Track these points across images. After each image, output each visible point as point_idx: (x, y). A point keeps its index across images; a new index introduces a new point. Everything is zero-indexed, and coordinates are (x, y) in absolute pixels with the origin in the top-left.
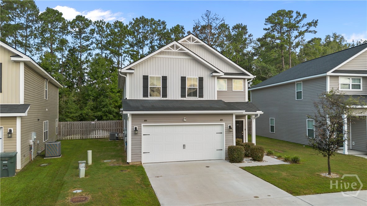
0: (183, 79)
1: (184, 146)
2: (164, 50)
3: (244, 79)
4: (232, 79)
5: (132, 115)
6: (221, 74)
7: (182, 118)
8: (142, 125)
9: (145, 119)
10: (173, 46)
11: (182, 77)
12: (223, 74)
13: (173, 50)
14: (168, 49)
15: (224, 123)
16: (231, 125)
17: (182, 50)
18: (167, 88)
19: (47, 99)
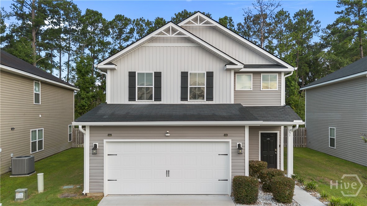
0: (184, 75)
1: (168, 172)
2: (156, 35)
3: (280, 73)
4: (260, 73)
5: (91, 127)
6: (240, 66)
7: (164, 132)
8: (105, 141)
9: (110, 133)
10: (168, 30)
11: (182, 73)
12: (242, 66)
13: (168, 35)
14: (161, 33)
15: (230, 140)
16: (241, 144)
17: (180, 34)
18: (161, 87)
19: (40, 104)
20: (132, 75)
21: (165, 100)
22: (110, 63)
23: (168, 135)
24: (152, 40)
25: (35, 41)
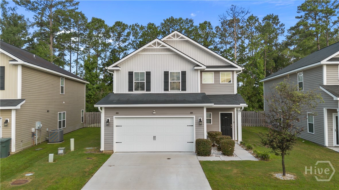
0: (166, 74)
1: (154, 137)
2: (147, 47)
3: (233, 71)
4: (219, 71)
7: (152, 111)
8: (114, 117)
9: (117, 112)
10: (155, 44)
11: (165, 72)
12: (205, 67)
13: (155, 47)
14: (150, 46)
15: (194, 116)
16: (201, 118)
17: (163, 46)
18: (150, 82)
19: (64, 94)
20: (131, 74)
21: (153, 91)
23: (155, 113)
24: (144, 50)
25: (52, 44)
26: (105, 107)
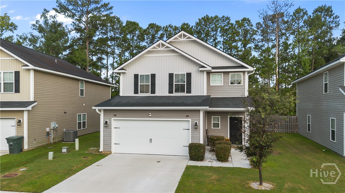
0: (171, 76)
1: (151, 140)
2: (151, 49)
3: (244, 72)
4: (229, 72)
5: (104, 110)
6: (209, 68)
7: (148, 114)
8: (112, 119)
9: (115, 114)
10: (159, 46)
11: (170, 74)
13: (159, 49)
14: (154, 48)
15: (190, 120)
16: (197, 122)
17: (167, 47)
18: (155, 84)
19: (84, 96)
20: (136, 76)
21: (158, 93)
22: (122, 69)
23: (150, 115)
24: (149, 52)
25: (88, 49)
26: (104, 109)
